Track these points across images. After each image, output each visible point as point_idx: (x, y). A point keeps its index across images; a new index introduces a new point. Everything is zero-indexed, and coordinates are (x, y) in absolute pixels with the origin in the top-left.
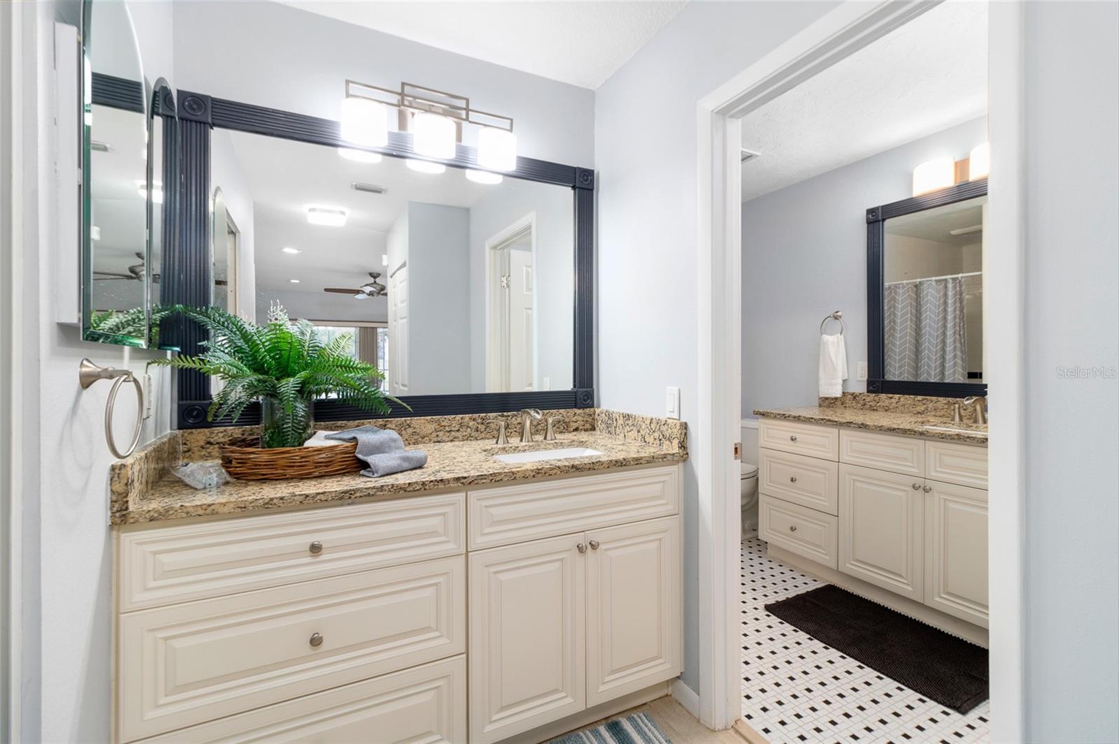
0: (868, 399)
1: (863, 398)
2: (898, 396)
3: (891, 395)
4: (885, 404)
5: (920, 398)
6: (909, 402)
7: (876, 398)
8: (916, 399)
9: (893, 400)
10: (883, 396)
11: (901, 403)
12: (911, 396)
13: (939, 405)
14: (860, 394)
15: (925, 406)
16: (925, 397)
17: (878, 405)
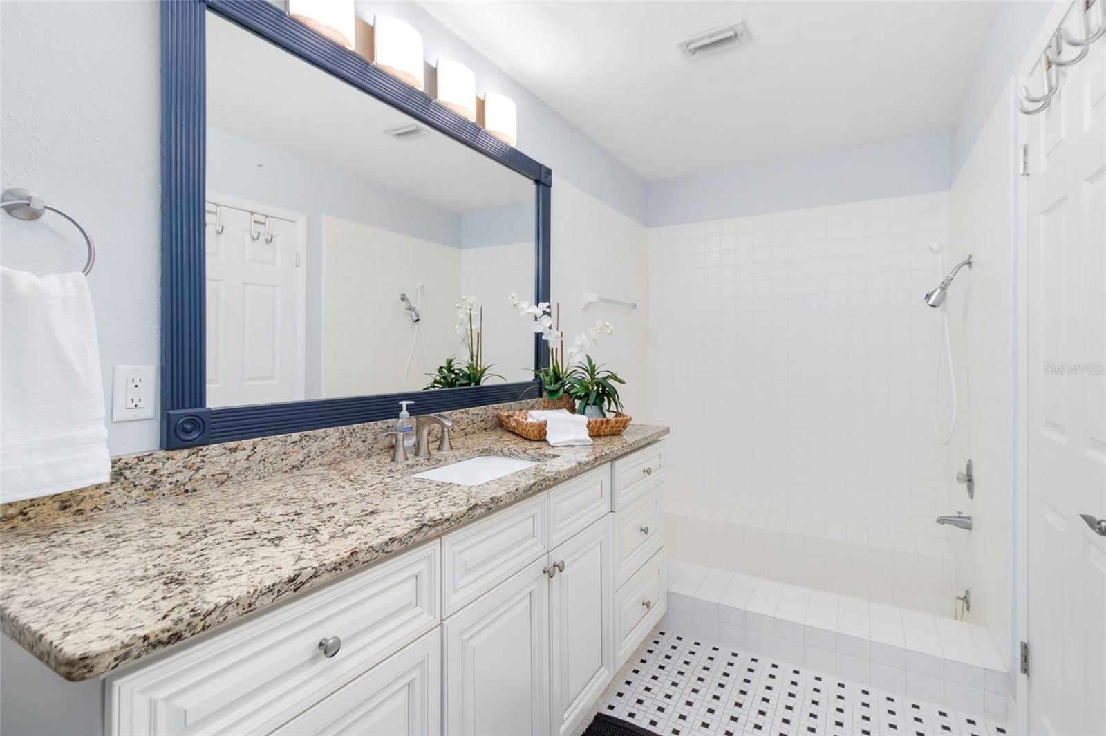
0: (170, 466)
1: (151, 468)
2: (251, 441)
3: (233, 444)
4: (218, 470)
5: (295, 436)
6: (274, 450)
7: (195, 459)
8: (289, 440)
9: (240, 455)
10: (214, 450)
11: (258, 457)
12: (280, 436)
13: (328, 443)
14: (140, 459)
15: (305, 451)
16: (305, 433)
17: (199, 476)
